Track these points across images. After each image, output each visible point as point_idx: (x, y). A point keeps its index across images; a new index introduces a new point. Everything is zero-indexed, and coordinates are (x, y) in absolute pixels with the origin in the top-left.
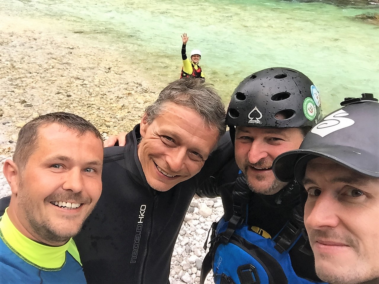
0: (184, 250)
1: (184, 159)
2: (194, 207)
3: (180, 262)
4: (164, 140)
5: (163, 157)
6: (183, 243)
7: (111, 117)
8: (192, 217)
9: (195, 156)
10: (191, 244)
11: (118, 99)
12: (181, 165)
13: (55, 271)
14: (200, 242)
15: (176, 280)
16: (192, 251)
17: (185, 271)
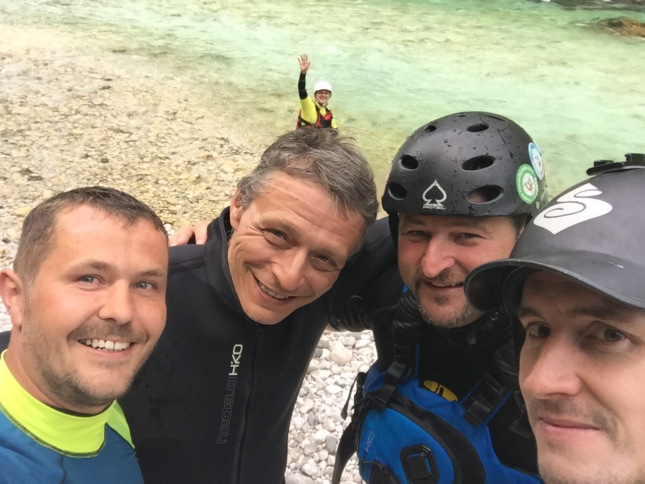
0: (306, 421)
1: (303, 269)
2: (322, 348)
3: (300, 441)
4: (270, 236)
5: (268, 267)
6: (304, 410)
7: (178, 197)
8: (319, 364)
9: (323, 263)
10: (318, 410)
11: (189, 166)
12: (299, 280)
13: (87, 457)
14: (333, 406)
15: (293, 472)
16: (319, 423)
17: (309, 456)
